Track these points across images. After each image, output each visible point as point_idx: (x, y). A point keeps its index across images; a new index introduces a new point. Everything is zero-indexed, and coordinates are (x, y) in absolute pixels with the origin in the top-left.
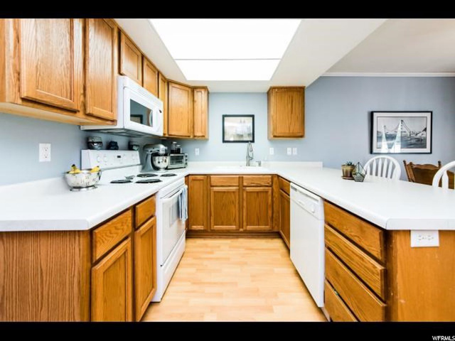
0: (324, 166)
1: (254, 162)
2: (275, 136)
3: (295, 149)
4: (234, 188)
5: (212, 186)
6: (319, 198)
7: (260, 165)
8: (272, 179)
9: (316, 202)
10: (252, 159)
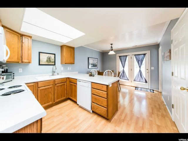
0: (79, 73)
1: (56, 74)
2: (65, 63)
3: (70, 68)
4: (51, 86)
5: (38, 87)
6: (90, 82)
7: (58, 74)
8: (66, 79)
9: (89, 84)
10: (55, 72)
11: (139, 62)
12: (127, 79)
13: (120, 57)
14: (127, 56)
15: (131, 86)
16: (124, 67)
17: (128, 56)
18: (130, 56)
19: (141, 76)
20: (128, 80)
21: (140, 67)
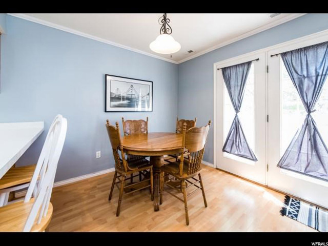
11: (306, 82)
12: (248, 154)
13: (224, 70)
14: (249, 63)
15: (267, 187)
16: (237, 109)
17: (252, 65)
18: (262, 64)
19: (315, 147)
20: (255, 160)
21: (309, 107)
